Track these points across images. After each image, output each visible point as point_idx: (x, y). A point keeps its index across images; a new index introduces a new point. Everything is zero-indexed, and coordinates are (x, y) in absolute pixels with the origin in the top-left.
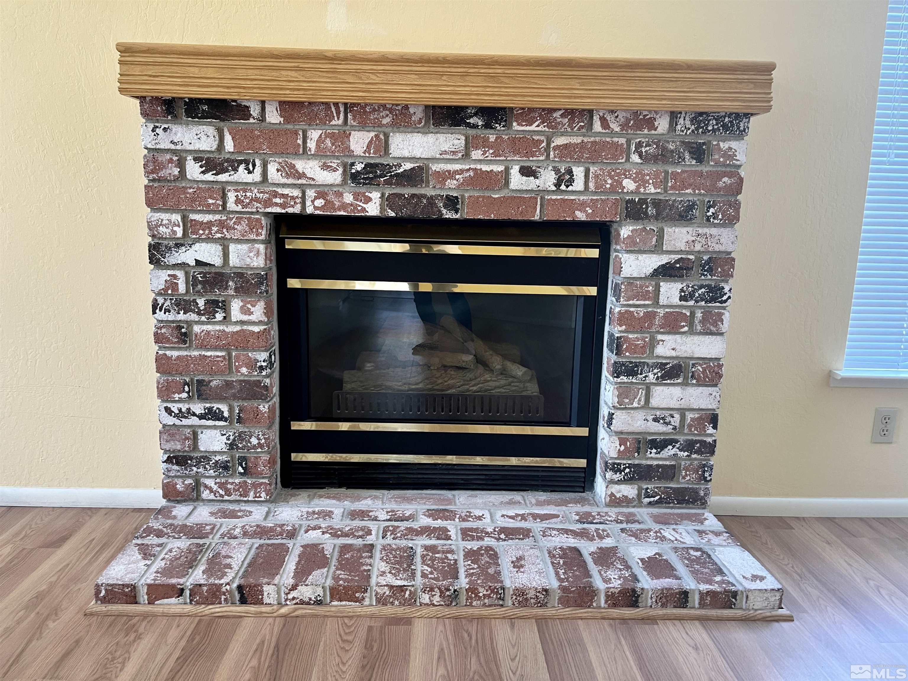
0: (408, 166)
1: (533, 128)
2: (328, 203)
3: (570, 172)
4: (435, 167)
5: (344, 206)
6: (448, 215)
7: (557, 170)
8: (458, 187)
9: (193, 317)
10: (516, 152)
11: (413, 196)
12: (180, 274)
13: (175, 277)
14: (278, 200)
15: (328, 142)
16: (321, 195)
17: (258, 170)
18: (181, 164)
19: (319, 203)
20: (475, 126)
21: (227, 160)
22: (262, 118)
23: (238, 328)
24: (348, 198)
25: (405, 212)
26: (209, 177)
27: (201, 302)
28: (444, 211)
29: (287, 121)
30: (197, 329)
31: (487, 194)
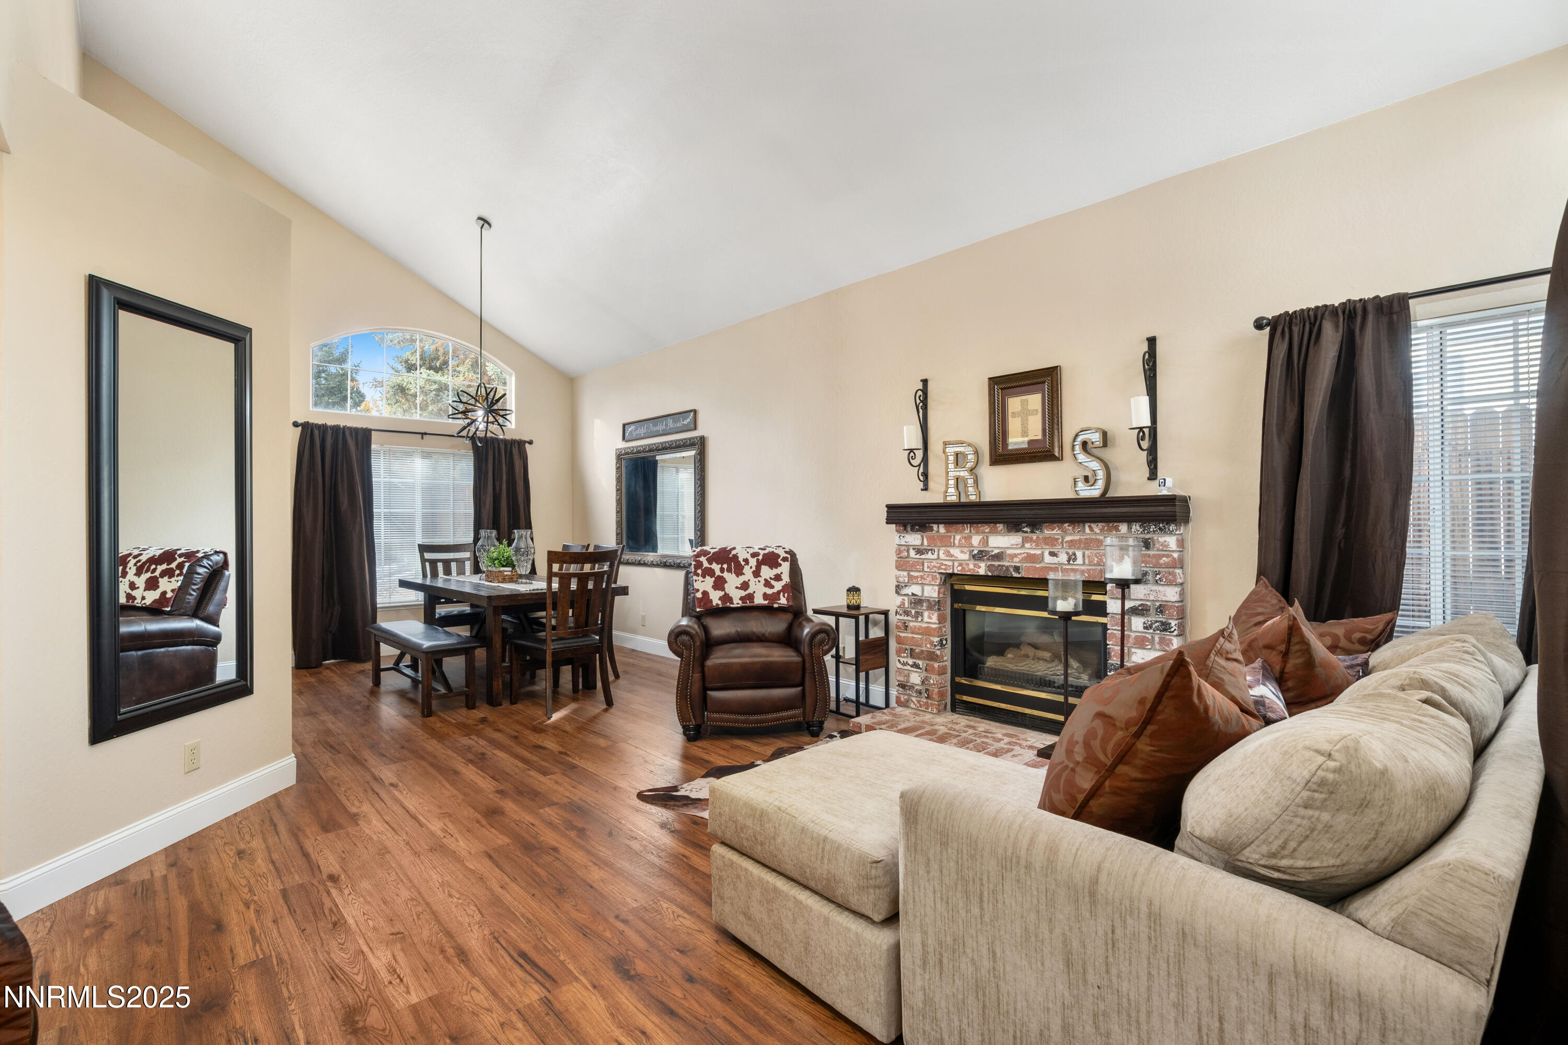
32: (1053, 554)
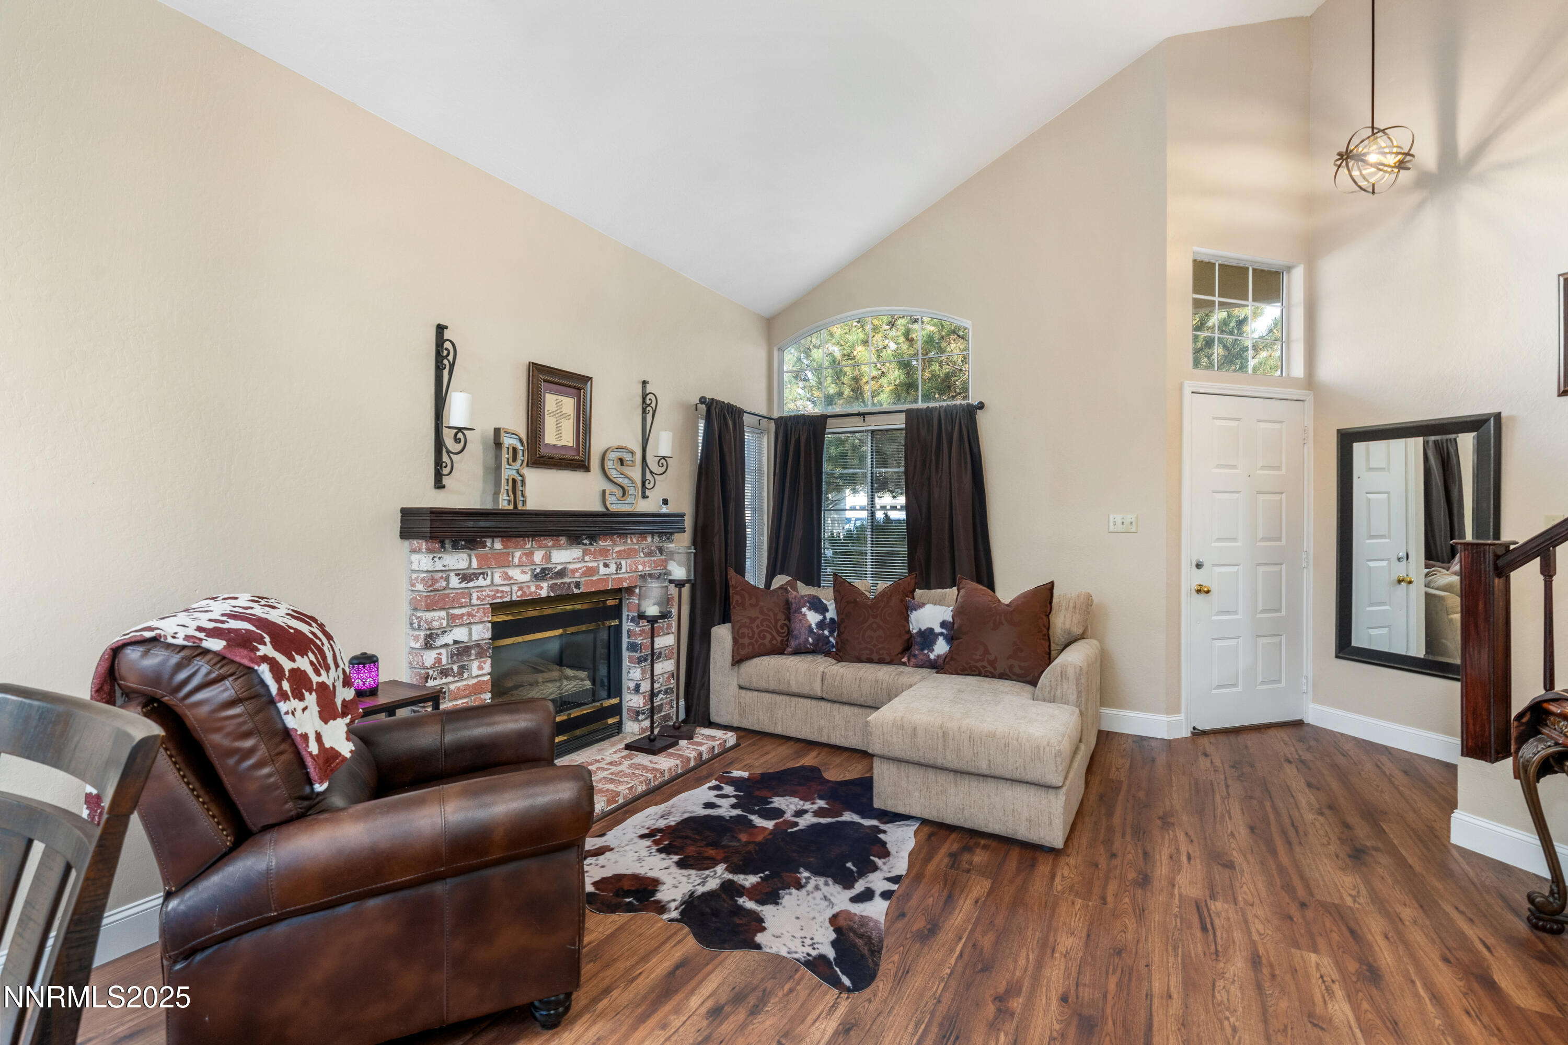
0: (559, 567)
1: (607, 544)
2: (524, 593)
3: (620, 564)
4: (571, 567)
5: (531, 594)
6: (576, 591)
7: (616, 563)
8: (580, 577)
9: (450, 679)
10: (601, 556)
11: (562, 583)
12: (443, 651)
13: (440, 654)
14: (499, 595)
15: (524, 558)
16: (520, 589)
17: (489, 577)
18: (447, 579)
19: (519, 593)
20: (585, 544)
21: (474, 574)
22: (492, 548)
23: (474, 681)
24: (533, 589)
25: (558, 593)
26: (463, 585)
27: (455, 668)
28: (574, 589)
29: (505, 548)
30: (452, 687)
31: (591, 578)
32: (606, 565)
